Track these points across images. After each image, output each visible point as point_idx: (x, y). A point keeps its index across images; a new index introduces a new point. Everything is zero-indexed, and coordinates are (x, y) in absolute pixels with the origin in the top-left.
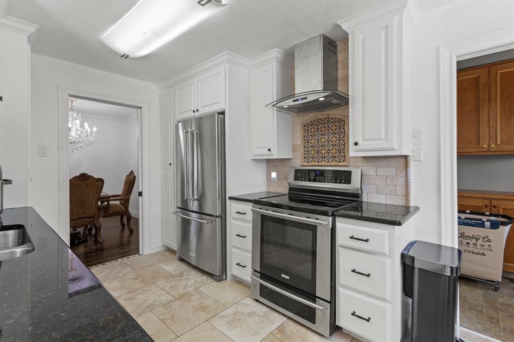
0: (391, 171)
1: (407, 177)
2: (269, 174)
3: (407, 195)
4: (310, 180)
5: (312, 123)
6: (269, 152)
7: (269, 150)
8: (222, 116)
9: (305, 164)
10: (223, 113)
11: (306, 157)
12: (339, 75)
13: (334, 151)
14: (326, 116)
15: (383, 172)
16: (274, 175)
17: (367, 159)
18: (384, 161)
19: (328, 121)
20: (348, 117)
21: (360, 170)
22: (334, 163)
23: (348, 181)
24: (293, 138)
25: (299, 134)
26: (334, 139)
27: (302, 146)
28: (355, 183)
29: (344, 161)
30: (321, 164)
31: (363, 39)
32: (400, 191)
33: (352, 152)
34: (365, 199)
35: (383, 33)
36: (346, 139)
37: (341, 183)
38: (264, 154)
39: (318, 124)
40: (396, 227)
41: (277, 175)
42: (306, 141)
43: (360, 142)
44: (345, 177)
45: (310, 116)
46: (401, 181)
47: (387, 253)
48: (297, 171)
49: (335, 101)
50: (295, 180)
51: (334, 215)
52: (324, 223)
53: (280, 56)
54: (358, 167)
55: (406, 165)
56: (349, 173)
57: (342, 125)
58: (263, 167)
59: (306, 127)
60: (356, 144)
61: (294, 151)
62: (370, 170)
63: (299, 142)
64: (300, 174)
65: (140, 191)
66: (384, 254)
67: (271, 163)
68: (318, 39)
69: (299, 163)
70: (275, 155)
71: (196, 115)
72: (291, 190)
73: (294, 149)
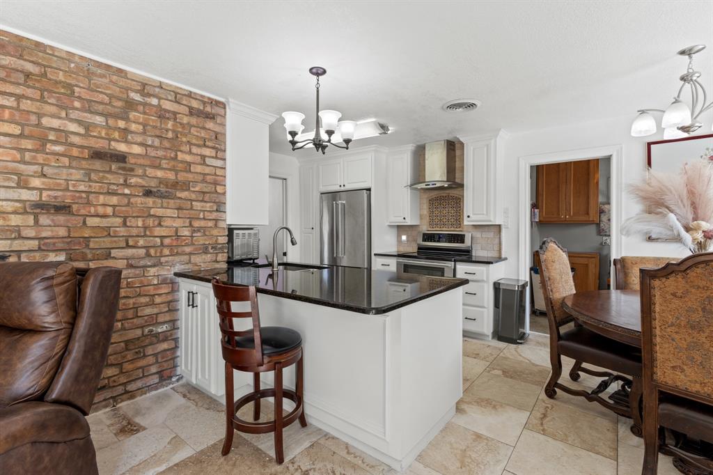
0: (491, 235)
1: (500, 238)
2: (399, 237)
3: (500, 250)
4: (435, 241)
5: (436, 199)
6: (404, 220)
7: (404, 218)
8: (368, 192)
9: (430, 229)
10: (369, 190)
11: (431, 224)
12: (457, 166)
13: (452, 220)
14: (447, 195)
15: (486, 235)
16: (404, 238)
17: (475, 226)
18: (487, 228)
19: (448, 198)
20: (463, 196)
21: (470, 235)
22: (452, 229)
23: (463, 242)
24: (420, 209)
25: (426, 206)
26: (452, 212)
27: (428, 215)
28: (467, 243)
29: (460, 227)
30: (443, 229)
31: (474, 149)
32: (496, 248)
33: (466, 222)
34: (473, 254)
35: (485, 149)
36: (461, 211)
37: (457, 242)
38: (400, 222)
39: (441, 199)
40: (491, 265)
41: (407, 238)
42: (431, 212)
43: (471, 216)
44: (461, 239)
45: (434, 194)
46: (497, 241)
47: (485, 279)
48: (424, 234)
49: (454, 186)
50: (423, 241)
51: (455, 261)
52: (450, 265)
53: (413, 148)
54: (470, 232)
55: (500, 231)
56: (464, 236)
57: (458, 202)
58: (395, 231)
59: (431, 201)
60: (468, 217)
61: (421, 219)
62: (478, 234)
63: (425, 212)
64: (428, 237)
65: (285, 251)
66: (483, 281)
67: (401, 229)
68: (443, 142)
69: (425, 228)
70: (409, 222)
71: (343, 189)
72: (419, 249)
73: (421, 217)
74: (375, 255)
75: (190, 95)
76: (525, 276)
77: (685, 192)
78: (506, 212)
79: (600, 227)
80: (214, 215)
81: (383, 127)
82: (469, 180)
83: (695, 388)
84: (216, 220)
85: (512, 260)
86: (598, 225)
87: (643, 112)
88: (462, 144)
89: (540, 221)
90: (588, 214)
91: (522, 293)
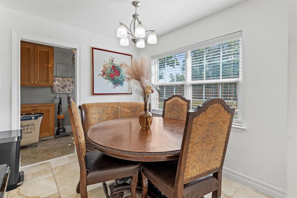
79: (53, 89)
86: (52, 87)
90: (48, 81)
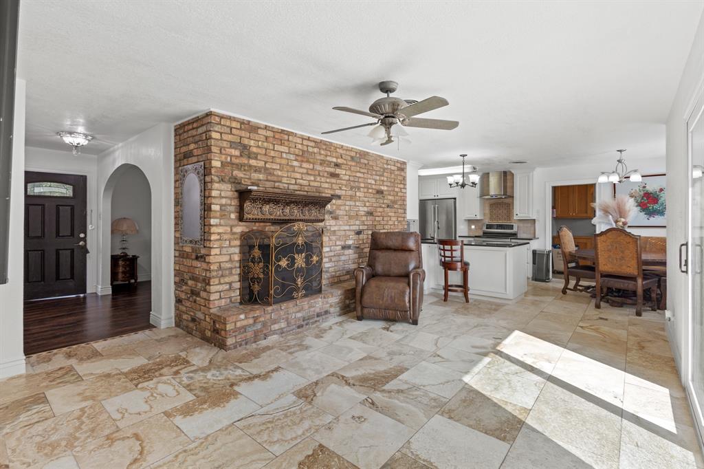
0: (529, 225)
1: (534, 227)
2: (470, 226)
3: (535, 233)
4: (494, 229)
5: (494, 204)
6: (475, 217)
7: (476, 215)
9: (490, 222)
10: (455, 199)
11: (491, 219)
13: (505, 216)
14: (502, 202)
15: (526, 225)
16: (473, 227)
17: (520, 220)
18: (526, 221)
19: (504, 204)
20: (513, 203)
21: (516, 225)
22: (505, 222)
23: (512, 229)
24: (484, 210)
25: (487, 208)
26: (506, 211)
27: (489, 213)
28: (515, 229)
29: (510, 221)
30: (499, 222)
31: (520, 177)
32: (532, 232)
33: (515, 218)
34: (519, 235)
35: (527, 178)
36: (510, 211)
37: (509, 229)
38: (472, 217)
39: (497, 205)
40: (531, 241)
41: (476, 227)
42: (491, 212)
43: (518, 214)
44: (511, 227)
45: (493, 201)
46: (533, 229)
48: (487, 225)
49: (507, 197)
50: (486, 229)
54: (516, 223)
55: (535, 223)
56: (513, 226)
58: (466, 223)
59: (491, 205)
60: (516, 215)
61: (485, 216)
62: (521, 225)
63: (487, 211)
64: (489, 226)
67: (470, 222)
69: (487, 221)
70: (478, 218)
71: (436, 198)
72: (484, 233)
73: (484, 214)
74: (459, 236)
75: (398, 162)
76: (549, 247)
77: (616, 208)
78: (538, 212)
80: (403, 215)
81: (474, 168)
82: (517, 194)
83: (610, 270)
84: (404, 217)
85: (541, 239)
87: (603, 173)
88: (513, 174)
89: (557, 217)
91: (548, 255)
